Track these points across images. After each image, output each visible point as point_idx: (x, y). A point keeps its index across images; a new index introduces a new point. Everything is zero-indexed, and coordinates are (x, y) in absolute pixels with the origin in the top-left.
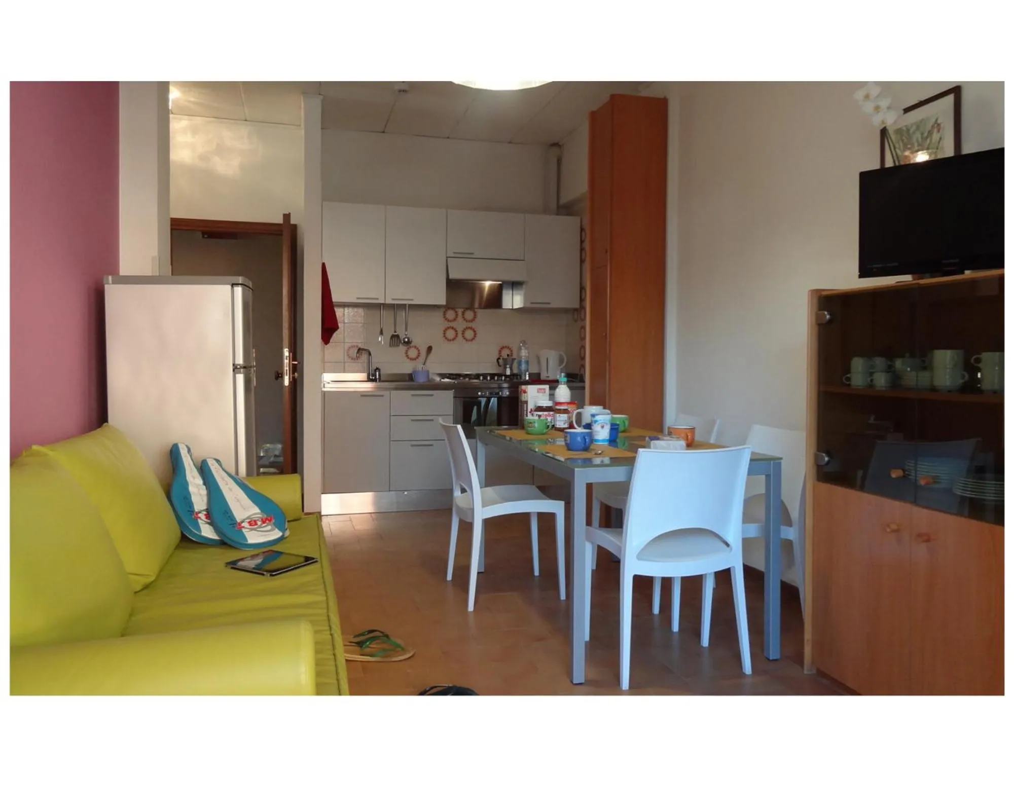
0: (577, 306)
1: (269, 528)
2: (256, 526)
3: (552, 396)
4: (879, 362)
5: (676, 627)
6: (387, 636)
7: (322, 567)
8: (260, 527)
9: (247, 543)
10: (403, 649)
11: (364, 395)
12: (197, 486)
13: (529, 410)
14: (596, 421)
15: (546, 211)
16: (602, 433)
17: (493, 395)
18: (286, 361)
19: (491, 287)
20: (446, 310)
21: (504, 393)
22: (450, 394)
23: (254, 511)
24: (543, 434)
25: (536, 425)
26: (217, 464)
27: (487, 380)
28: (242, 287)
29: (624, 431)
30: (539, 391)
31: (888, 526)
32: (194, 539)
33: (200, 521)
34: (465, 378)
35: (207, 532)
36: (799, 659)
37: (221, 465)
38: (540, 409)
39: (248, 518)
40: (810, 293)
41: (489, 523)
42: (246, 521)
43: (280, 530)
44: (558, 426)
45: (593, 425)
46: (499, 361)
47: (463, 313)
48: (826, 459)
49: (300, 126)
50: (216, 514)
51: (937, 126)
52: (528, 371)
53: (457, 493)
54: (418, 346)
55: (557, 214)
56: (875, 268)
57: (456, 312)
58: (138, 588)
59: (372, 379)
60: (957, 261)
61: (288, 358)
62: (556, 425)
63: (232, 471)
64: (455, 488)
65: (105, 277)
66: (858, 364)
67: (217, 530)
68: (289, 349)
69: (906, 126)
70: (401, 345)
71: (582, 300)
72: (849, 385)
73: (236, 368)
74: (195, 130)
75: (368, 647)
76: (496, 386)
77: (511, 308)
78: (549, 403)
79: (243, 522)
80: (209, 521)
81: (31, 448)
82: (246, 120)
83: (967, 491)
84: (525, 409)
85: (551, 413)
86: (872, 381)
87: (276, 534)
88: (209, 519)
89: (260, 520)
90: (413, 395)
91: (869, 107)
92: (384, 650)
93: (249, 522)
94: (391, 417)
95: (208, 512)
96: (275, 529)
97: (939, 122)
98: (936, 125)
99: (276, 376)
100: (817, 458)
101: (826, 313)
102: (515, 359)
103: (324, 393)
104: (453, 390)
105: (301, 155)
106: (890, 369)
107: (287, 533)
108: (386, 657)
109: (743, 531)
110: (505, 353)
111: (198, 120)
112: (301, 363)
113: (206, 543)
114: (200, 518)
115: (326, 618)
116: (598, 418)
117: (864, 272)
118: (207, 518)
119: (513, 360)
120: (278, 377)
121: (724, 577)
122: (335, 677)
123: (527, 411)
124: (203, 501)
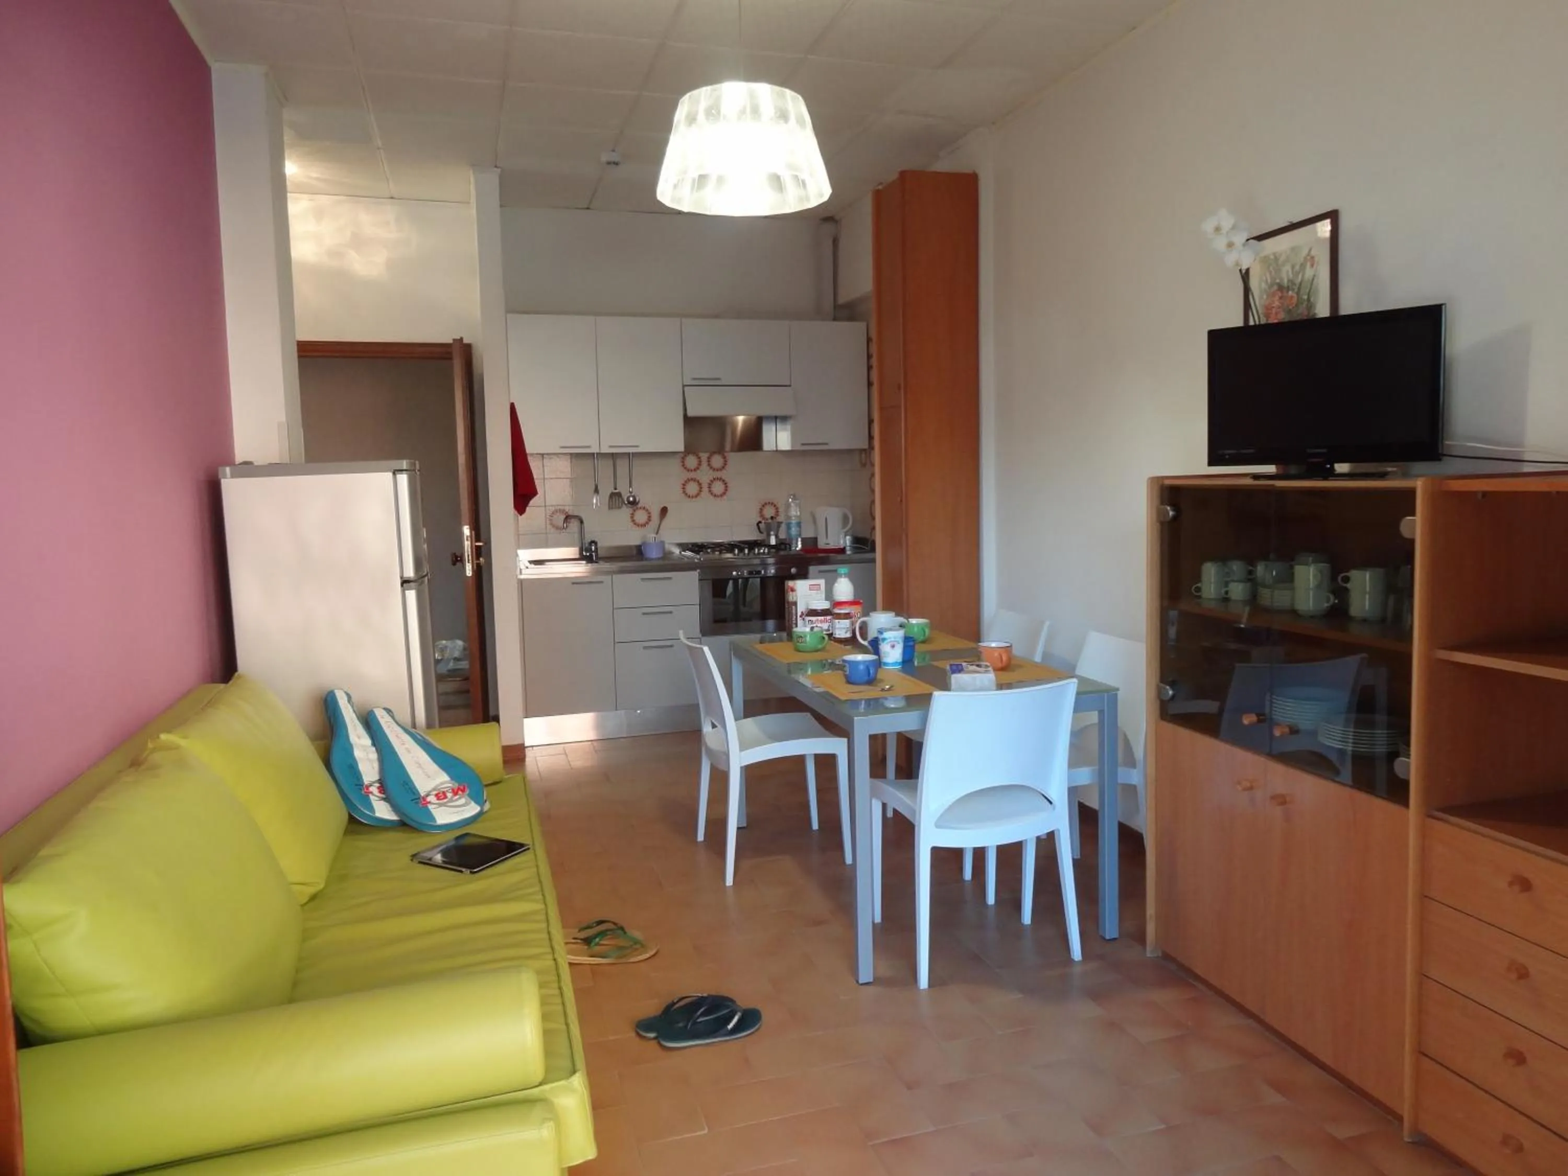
0: (866, 446)
1: (463, 801)
2: (445, 800)
3: (829, 595)
4: (1237, 567)
5: (991, 899)
6: (622, 929)
7: (535, 855)
8: (451, 801)
9: (436, 824)
10: (643, 946)
11: (576, 582)
12: (364, 747)
13: (799, 614)
14: (884, 639)
15: (818, 314)
16: (893, 654)
17: (753, 574)
18: (467, 544)
19: (745, 422)
20: (685, 456)
21: (769, 572)
22: (694, 575)
23: (442, 779)
24: (817, 651)
25: (808, 639)
26: (387, 715)
27: (745, 554)
28: (407, 474)
29: (923, 642)
30: (812, 587)
31: (1239, 783)
32: (366, 822)
33: (371, 797)
34: (713, 552)
35: (383, 811)
36: (1141, 938)
37: (393, 717)
38: (813, 613)
39: (434, 789)
40: (1150, 481)
41: (750, 772)
42: (432, 793)
43: (477, 802)
44: (837, 636)
45: (880, 644)
46: (760, 525)
47: (709, 459)
48: (1171, 692)
49: (469, 203)
50: (390, 784)
51: (1311, 260)
52: (800, 535)
53: (707, 729)
54: (647, 507)
55: (835, 319)
56: (1229, 454)
57: (699, 458)
58: (305, 901)
59: (586, 556)
60: (1324, 451)
61: (469, 539)
62: (835, 634)
63: (407, 720)
64: (704, 722)
65: (220, 469)
66: (1210, 572)
67: (395, 808)
68: (470, 525)
69: (1274, 254)
70: (624, 506)
71: (871, 437)
72: (1200, 597)
73: (405, 582)
74: (319, 214)
75: (597, 944)
76: (757, 561)
77: (775, 449)
78: (826, 605)
79: (428, 795)
80: (383, 796)
81: (158, 737)
82: (392, 198)
83: (1334, 740)
84: (794, 611)
85: (829, 618)
86: (1227, 593)
87: (472, 809)
88: (383, 794)
89: (450, 791)
90: (643, 579)
91: (1220, 244)
92: (621, 948)
93: (437, 795)
94: (617, 645)
95: (380, 783)
96: (470, 803)
97: (1313, 253)
98: (1309, 258)
99: (452, 560)
100: (1160, 693)
101: (1169, 508)
102: (781, 523)
103: (521, 582)
104: (698, 571)
105: (473, 246)
106: (1250, 578)
107: (487, 806)
108: (621, 957)
109: (1070, 778)
110: (769, 512)
111: (324, 200)
112: (488, 543)
113: (383, 826)
114: (371, 793)
115: (545, 936)
116: (886, 635)
117: (1213, 460)
118: (380, 792)
119: (779, 524)
120: (457, 561)
121: (1047, 844)
122: (562, 1020)
123: (796, 614)
124: (373, 768)
